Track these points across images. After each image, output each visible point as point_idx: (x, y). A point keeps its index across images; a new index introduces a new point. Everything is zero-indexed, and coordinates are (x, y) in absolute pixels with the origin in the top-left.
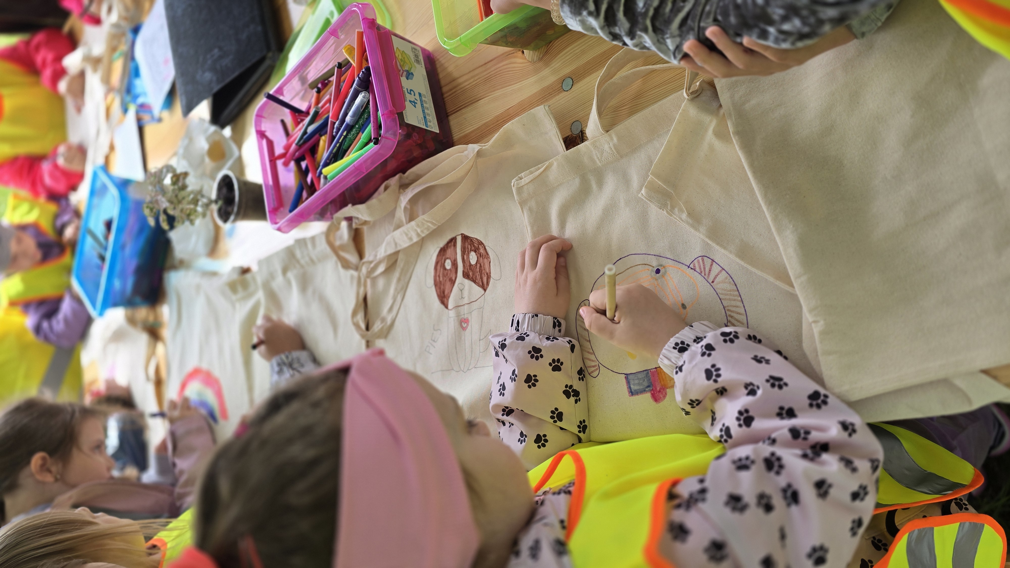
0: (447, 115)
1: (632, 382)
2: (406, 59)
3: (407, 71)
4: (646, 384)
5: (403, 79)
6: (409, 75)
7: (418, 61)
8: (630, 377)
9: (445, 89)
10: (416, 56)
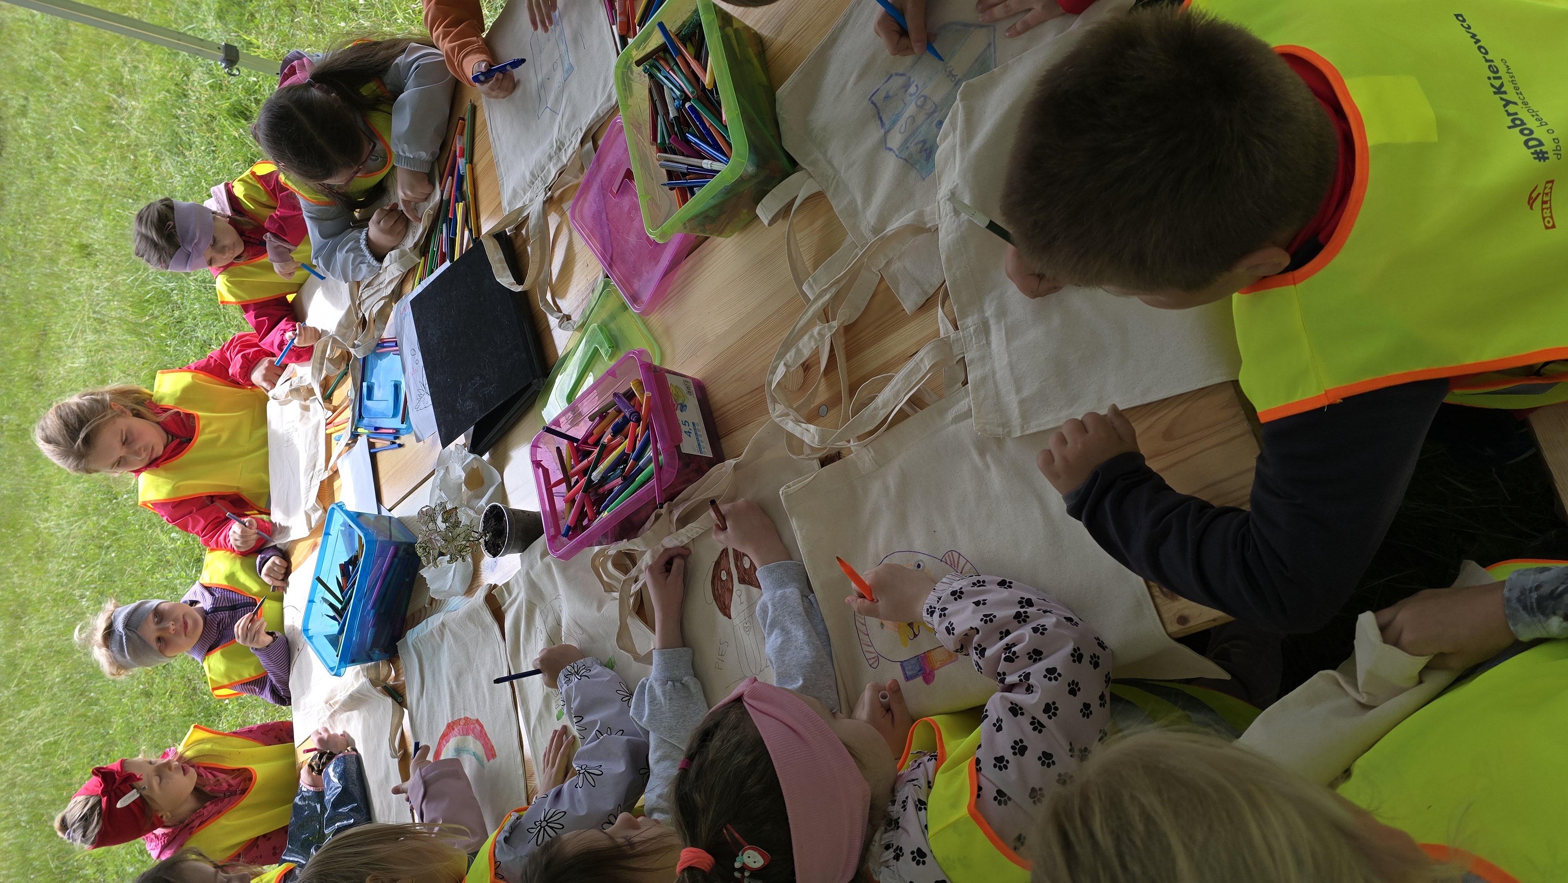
0: (718, 439)
1: (906, 669)
2: (680, 394)
3: (681, 404)
4: (918, 668)
5: (678, 412)
6: (683, 407)
7: (690, 393)
8: (905, 664)
9: (715, 415)
10: (688, 388)
